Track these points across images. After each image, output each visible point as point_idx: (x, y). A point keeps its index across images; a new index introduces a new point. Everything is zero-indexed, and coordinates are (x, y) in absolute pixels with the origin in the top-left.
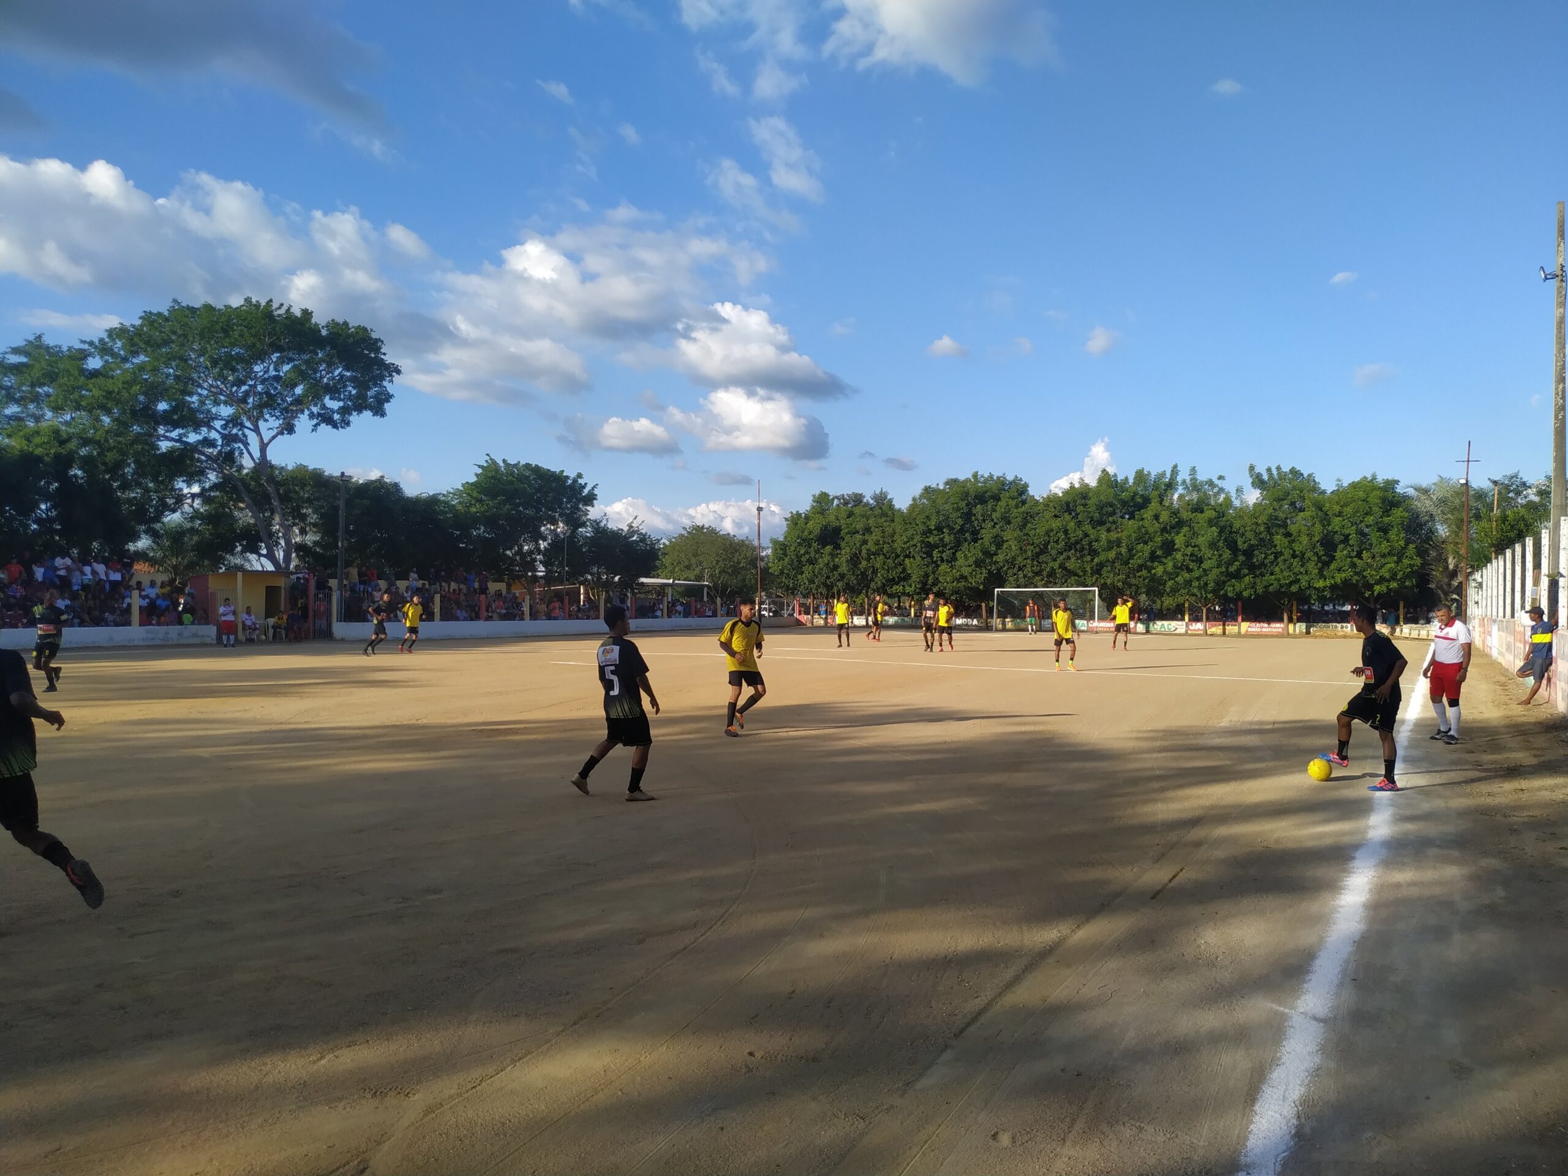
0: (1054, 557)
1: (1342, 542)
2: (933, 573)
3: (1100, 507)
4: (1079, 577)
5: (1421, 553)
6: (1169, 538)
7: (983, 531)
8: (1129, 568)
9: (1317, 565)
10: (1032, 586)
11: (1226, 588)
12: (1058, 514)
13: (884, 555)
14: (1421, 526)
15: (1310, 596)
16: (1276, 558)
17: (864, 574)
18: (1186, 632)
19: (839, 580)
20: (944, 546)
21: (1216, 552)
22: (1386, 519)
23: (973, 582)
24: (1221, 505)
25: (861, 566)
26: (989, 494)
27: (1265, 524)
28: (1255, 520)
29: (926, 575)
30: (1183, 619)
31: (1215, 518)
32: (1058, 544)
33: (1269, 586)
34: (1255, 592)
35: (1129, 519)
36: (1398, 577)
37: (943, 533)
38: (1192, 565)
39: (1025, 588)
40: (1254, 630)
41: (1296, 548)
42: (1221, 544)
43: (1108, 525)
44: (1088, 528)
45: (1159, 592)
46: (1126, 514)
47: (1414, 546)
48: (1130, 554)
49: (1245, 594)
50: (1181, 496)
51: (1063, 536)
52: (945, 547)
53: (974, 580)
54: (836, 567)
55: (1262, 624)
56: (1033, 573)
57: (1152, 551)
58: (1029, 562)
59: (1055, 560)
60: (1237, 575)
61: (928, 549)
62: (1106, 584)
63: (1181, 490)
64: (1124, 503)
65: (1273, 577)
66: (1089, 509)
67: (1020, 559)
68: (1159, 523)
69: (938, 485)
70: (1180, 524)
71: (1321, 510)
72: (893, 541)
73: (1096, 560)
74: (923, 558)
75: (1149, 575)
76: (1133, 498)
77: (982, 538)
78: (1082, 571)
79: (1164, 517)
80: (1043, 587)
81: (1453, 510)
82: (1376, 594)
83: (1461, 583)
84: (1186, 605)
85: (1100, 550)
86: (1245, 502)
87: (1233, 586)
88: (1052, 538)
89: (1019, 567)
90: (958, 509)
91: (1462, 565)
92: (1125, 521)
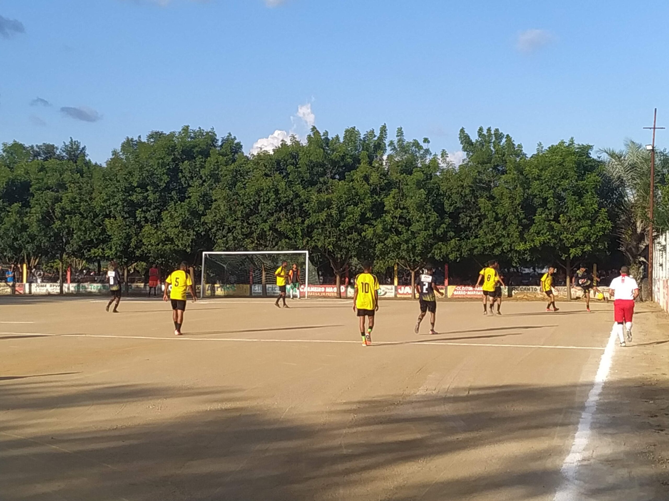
0: (265, 218)
1: (541, 206)
2: (137, 235)
3: (312, 166)
4: (290, 239)
5: (612, 217)
6: (379, 200)
7: (190, 190)
8: (340, 230)
9: (518, 228)
10: (242, 249)
11: (433, 251)
12: (269, 173)
13: (80, 213)
14: (612, 190)
15: (512, 259)
16: (480, 221)
17: (57, 236)
18: (396, 295)
19: (28, 242)
20: (149, 205)
21: (423, 215)
22: (580, 183)
23: (180, 244)
24: (429, 167)
25: (54, 226)
26: (197, 149)
27: (470, 186)
28: (460, 183)
29: (128, 237)
30: (392, 283)
31: (423, 181)
32: (269, 205)
33: (473, 249)
34: (461, 255)
35: (340, 180)
36: (592, 241)
37: (147, 191)
38: (401, 228)
39: (235, 251)
40: (459, 293)
41: (499, 211)
42: (428, 206)
43: (319, 185)
44: (298, 188)
45: (369, 255)
46: (335, 174)
47: (606, 210)
48: (340, 216)
49: (451, 257)
50: (390, 157)
51: (274, 197)
52: (150, 207)
53: (181, 242)
54: (25, 227)
55: (467, 288)
56: (243, 235)
57: (362, 213)
58: (239, 223)
59: (265, 221)
60: (444, 239)
61: (130, 209)
62: (317, 246)
63: (389, 151)
64: (334, 163)
65: (477, 240)
66: (299, 169)
67: (229, 220)
68: (368, 184)
69: (140, 137)
70: (389, 186)
71: (522, 174)
72: (91, 199)
73: (306, 222)
74: (125, 218)
75: (359, 237)
76: (343, 158)
77: (190, 197)
78: (293, 234)
79: (374, 178)
80: (254, 250)
81: (641, 175)
82: (571, 256)
83: (647, 246)
84: (395, 269)
85: (310, 211)
86: (451, 165)
87: (440, 249)
88: (262, 198)
89: (229, 228)
90: (163, 165)
91: (649, 228)
92: (336, 181)
